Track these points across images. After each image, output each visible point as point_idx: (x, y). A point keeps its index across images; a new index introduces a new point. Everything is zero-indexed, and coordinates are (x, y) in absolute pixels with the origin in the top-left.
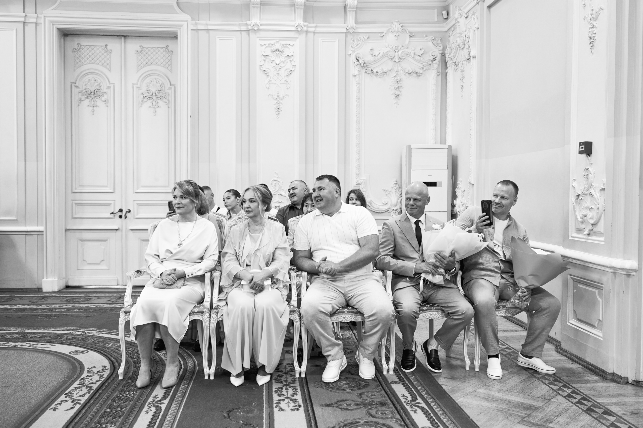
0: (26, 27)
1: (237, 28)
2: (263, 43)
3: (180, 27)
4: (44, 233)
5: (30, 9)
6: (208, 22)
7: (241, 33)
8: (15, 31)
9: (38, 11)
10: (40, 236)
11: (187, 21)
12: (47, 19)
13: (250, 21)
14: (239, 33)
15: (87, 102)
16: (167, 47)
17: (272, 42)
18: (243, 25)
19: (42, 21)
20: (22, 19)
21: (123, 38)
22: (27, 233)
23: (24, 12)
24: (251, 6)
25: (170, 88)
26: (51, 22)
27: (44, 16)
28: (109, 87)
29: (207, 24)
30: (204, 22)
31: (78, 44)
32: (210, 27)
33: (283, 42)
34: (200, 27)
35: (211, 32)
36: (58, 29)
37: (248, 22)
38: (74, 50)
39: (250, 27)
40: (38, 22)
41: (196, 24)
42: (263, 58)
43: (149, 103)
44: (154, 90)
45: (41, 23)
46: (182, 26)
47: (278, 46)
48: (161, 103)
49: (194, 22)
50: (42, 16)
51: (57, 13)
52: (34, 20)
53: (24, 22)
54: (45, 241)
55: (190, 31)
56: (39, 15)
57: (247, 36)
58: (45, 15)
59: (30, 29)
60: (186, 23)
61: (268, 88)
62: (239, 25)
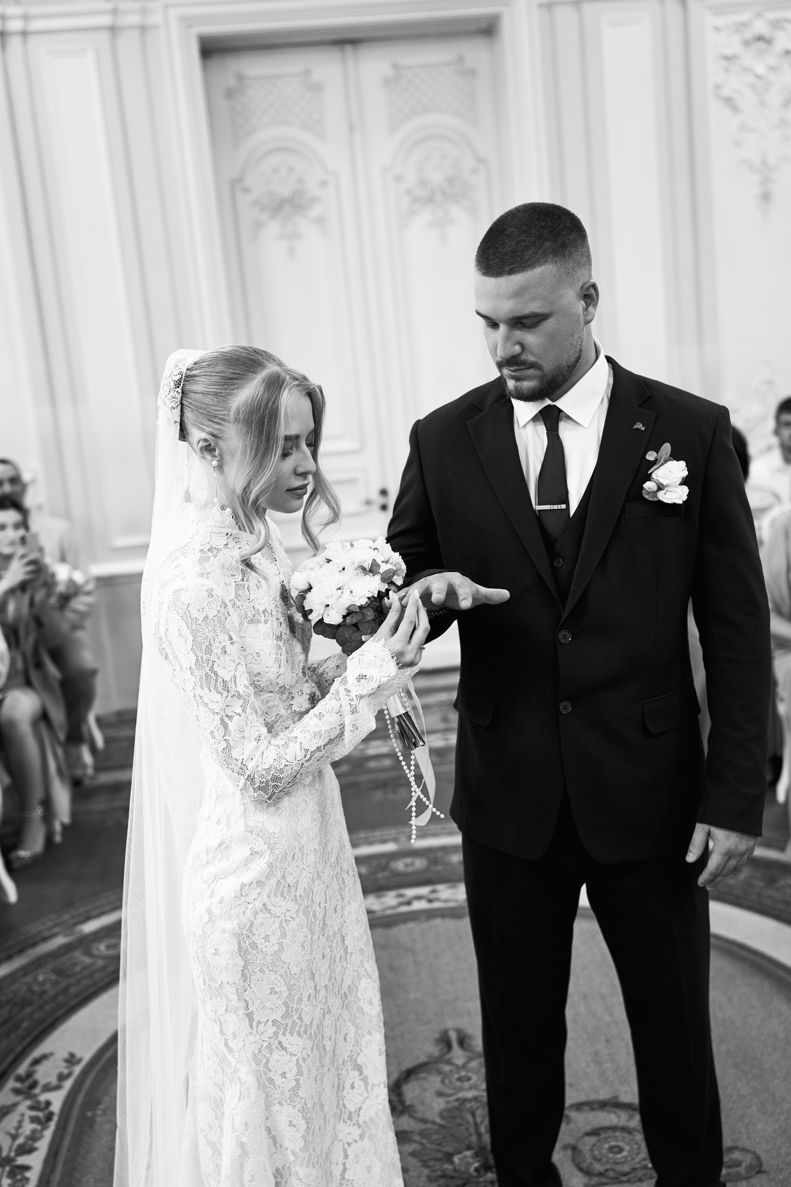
0: (118, 41)
2: (720, 21)
7: (663, 2)
8: (92, 54)
12: (172, 12)
15: (273, 228)
16: (461, 59)
17: (745, 17)
20: (106, 20)
21: (349, 49)
25: (475, 171)
26: (184, 18)
27: (165, 5)
28: (324, 184)
31: (240, 77)
33: (772, 15)
35: (585, 7)
36: (199, 39)
38: (230, 93)
40: (148, 23)
42: (724, 63)
43: (426, 215)
44: (437, 178)
45: (156, 27)
47: (760, 27)
48: (456, 211)
50: (158, 5)
52: (137, 20)
53: (113, 30)
57: (680, 7)
59: (130, 43)
61: (738, 144)
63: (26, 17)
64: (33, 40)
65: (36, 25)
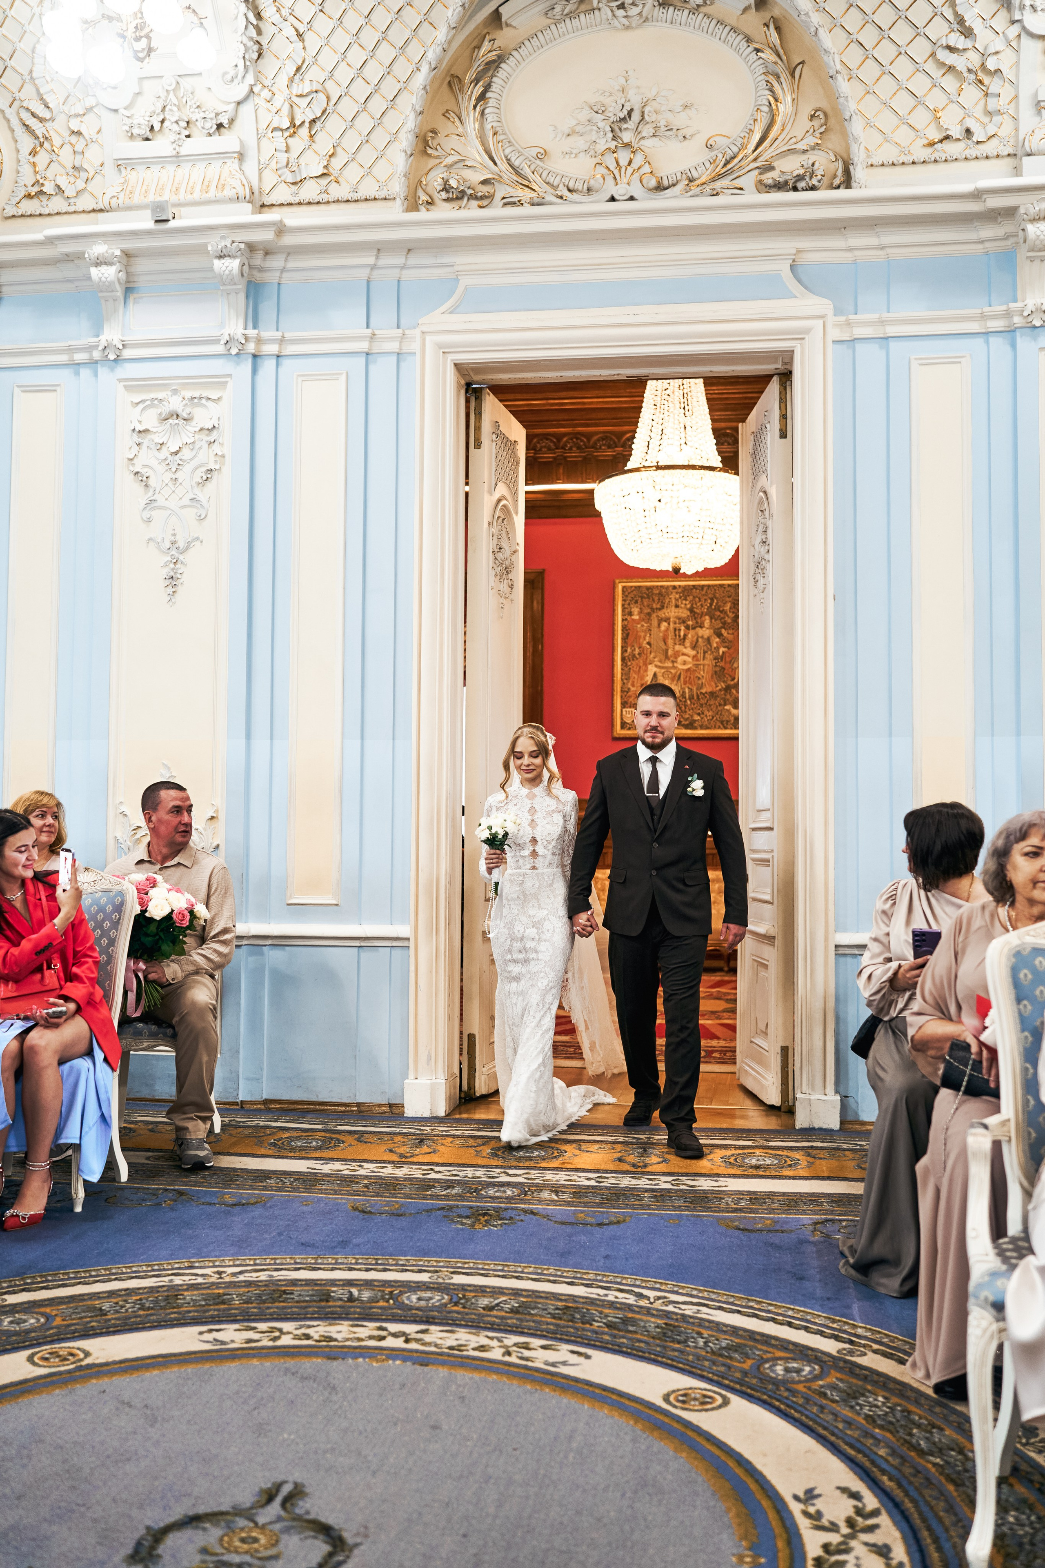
0: (372, 368)
1: (974, 327)
3: (801, 336)
4: (412, 944)
5: (383, 317)
6: (885, 315)
7: (987, 343)
8: (343, 378)
9: (403, 322)
10: (397, 953)
11: (822, 317)
12: (428, 338)
13: (1016, 301)
14: (979, 341)
18: (995, 317)
19: (415, 346)
20: (364, 346)
22: (363, 943)
23: (368, 327)
24: (1023, 253)
26: (440, 346)
27: (423, 332)
29: (882, 322)
30: (874, 316)
32: (891, 330)
34: (859, 332)
35: (893, 345)
36: (459, 367)
37: (1012, 305)
39: (1017, 320)
40: (405, 349)
41: (849, 324)
45: (412, 353)
46: (808, 331)
49: (843, 318)
50: (417, 332)
51: (457, 321)
52: (394, 346)
53: (367, 354)
54: (412, 968)
55: (830, 345)
56: (407, 332)
57: (1008, 348)
58: (424, 329)
59: (383, 368)
60: (821, 322)
62: (983, 317)
63: (282, 341)
64: (285, 362)
65: (290, 349)
